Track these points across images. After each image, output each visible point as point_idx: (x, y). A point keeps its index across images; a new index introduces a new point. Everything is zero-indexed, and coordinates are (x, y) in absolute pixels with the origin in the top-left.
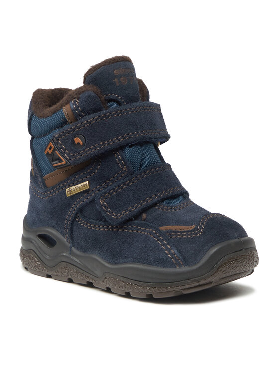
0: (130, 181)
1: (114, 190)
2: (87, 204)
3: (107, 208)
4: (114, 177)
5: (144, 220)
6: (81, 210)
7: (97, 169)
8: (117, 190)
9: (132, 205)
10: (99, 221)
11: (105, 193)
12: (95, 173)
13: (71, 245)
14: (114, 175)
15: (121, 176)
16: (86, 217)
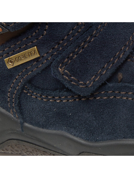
0: (91, 36)
1: (73, 52)
2: (38, 74)
3: (71, 76)
4: (68, 35)
5: (121, 81)
6: (30, 81)
7: (45, 30)
8: (78, 51)
9: (102, 66)
10: (60, 92)
11: (64, 59)
12: (43, 35)
13: (22, 121)
14: (69, 32)
15: (78, 32)
16: (39, 88)
